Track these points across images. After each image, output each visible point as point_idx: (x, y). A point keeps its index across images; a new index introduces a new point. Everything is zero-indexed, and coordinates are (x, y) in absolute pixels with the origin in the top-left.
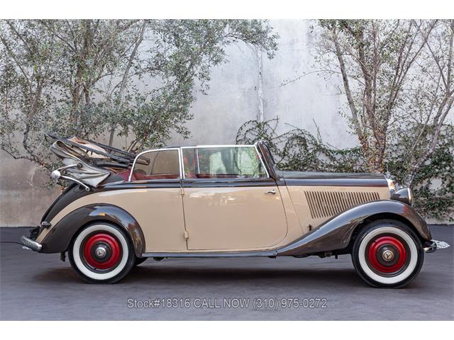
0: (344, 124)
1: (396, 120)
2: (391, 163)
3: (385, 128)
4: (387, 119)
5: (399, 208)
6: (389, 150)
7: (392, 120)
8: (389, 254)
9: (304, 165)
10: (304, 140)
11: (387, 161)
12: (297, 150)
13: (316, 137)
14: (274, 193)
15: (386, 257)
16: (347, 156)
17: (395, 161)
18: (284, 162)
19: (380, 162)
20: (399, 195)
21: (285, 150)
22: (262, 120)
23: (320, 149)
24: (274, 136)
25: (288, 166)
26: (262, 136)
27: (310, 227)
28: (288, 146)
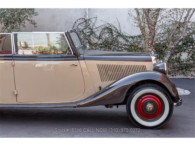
0: (132, 20)
1: (162, 18)
2: (160, 44)
3: (155, 24)
4: (156, 18)
5: (158, 76)
6: (159, 36)
7: (159, 18)
8: (150, 107)
9: (111, 44)
10: (111, 30)
11: (158, 43)
12: (107, 35)
13: (118, 28)
14: (76, 65)
15: (148, 108)
16: (135, 39)
17: (162, 43)
18: (99, 42)
19: (152, 44)
20: (159, 67)
21: (100, 36)
22: (87, 18)
23: (120, 35)
24: (94, 27)
25: (102, 45)
26: (87, 27)
27: (100, 88)
28: (102, 33)
